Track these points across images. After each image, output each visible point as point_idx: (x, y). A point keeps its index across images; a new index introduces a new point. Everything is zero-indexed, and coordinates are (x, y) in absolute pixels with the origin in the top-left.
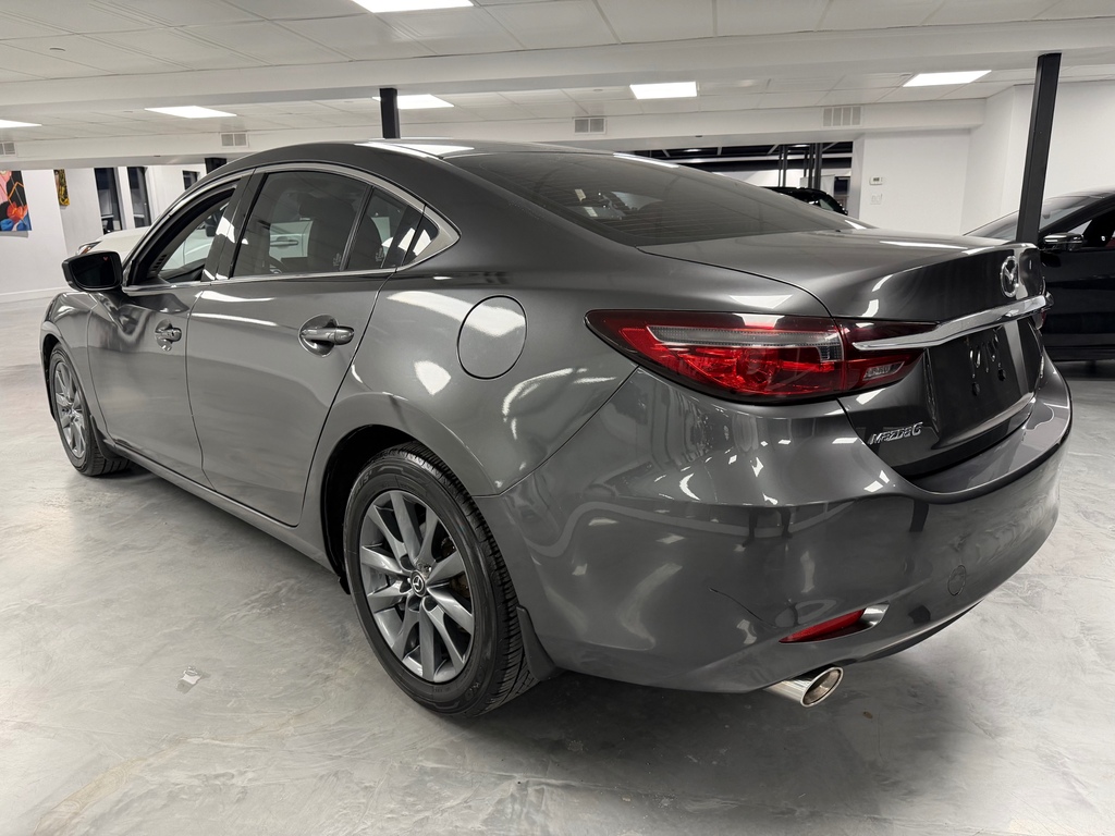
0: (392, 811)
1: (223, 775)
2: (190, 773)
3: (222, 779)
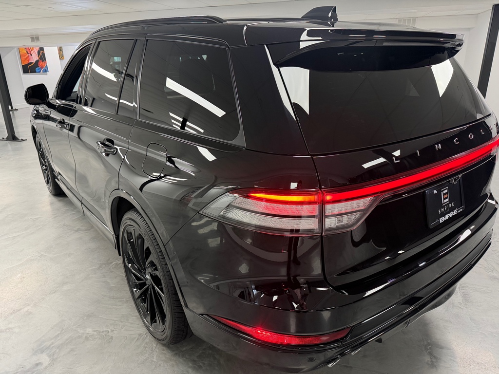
1: (106, 331)
2: (94, 330)
3: (105, 333)
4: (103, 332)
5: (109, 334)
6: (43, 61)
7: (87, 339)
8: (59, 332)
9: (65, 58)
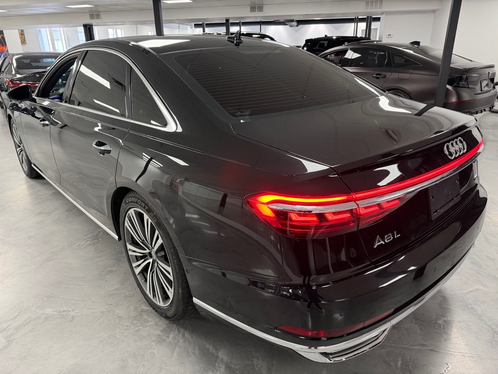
0: (127, 326)
2: (54, 310)
3: (65, 312)
4: (64, 311)
5: (70, 313)
6: (3, 46)
7: (46, 318)
8: (17, 314)
9: (27, 42)
